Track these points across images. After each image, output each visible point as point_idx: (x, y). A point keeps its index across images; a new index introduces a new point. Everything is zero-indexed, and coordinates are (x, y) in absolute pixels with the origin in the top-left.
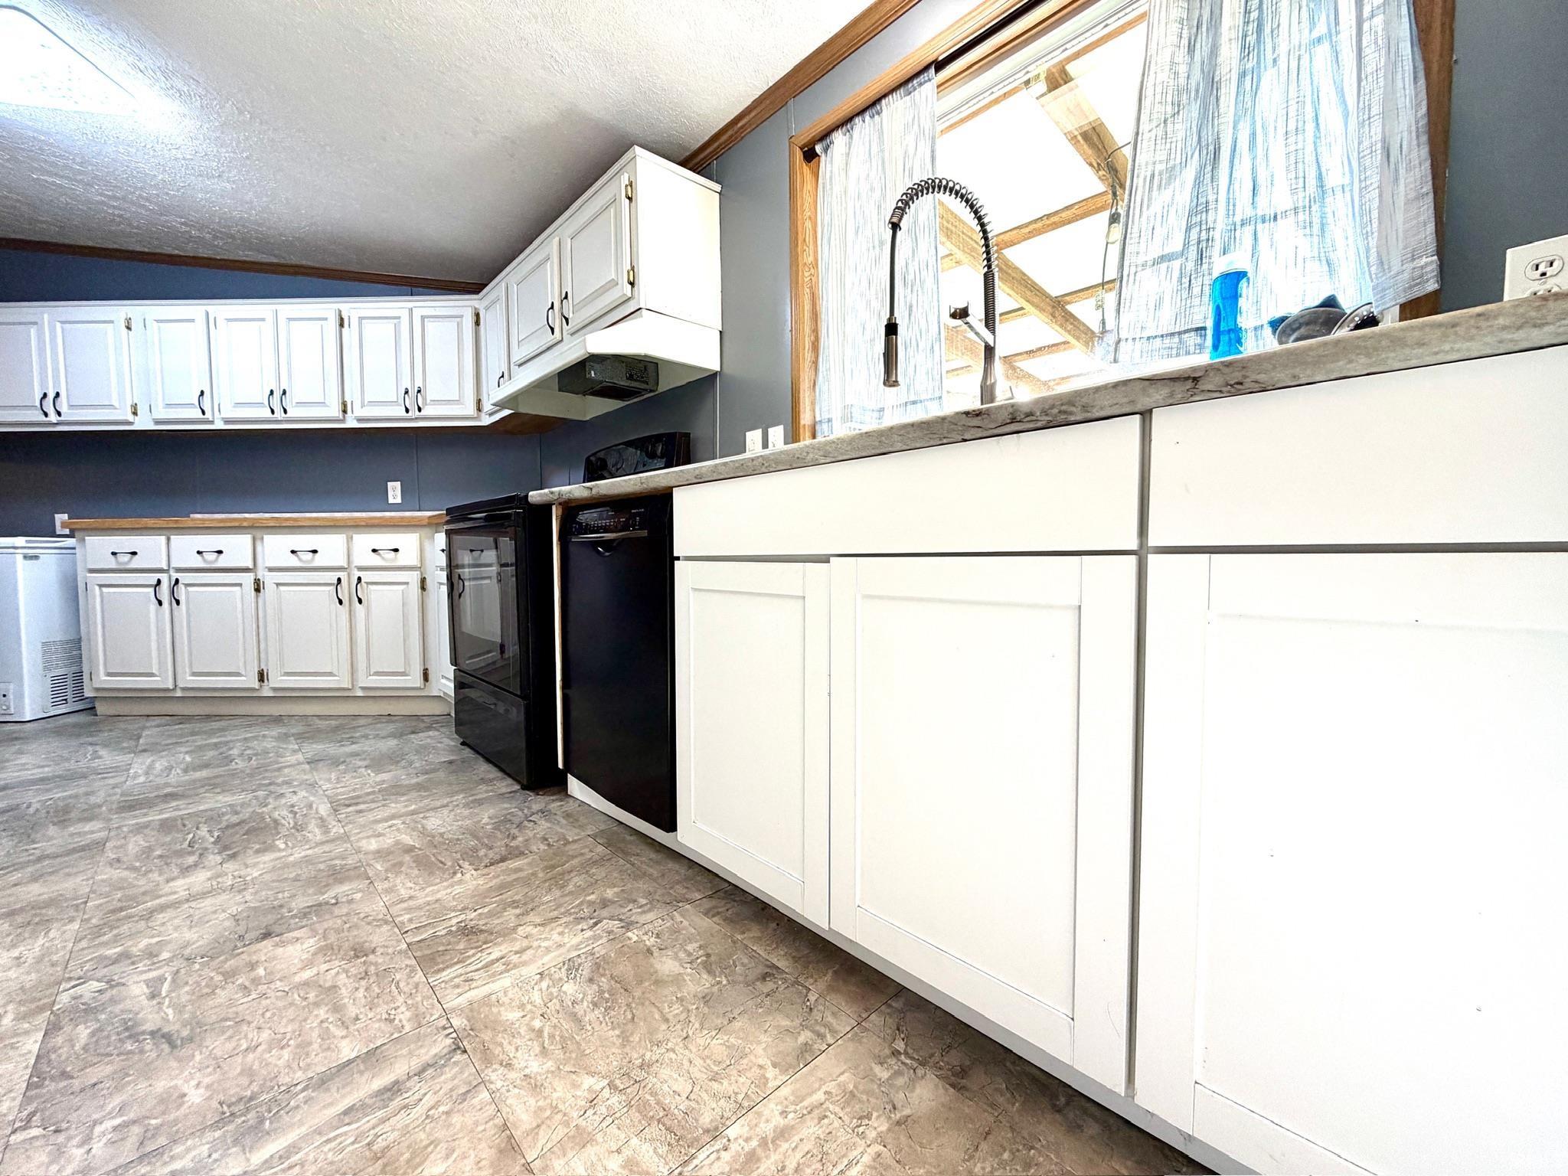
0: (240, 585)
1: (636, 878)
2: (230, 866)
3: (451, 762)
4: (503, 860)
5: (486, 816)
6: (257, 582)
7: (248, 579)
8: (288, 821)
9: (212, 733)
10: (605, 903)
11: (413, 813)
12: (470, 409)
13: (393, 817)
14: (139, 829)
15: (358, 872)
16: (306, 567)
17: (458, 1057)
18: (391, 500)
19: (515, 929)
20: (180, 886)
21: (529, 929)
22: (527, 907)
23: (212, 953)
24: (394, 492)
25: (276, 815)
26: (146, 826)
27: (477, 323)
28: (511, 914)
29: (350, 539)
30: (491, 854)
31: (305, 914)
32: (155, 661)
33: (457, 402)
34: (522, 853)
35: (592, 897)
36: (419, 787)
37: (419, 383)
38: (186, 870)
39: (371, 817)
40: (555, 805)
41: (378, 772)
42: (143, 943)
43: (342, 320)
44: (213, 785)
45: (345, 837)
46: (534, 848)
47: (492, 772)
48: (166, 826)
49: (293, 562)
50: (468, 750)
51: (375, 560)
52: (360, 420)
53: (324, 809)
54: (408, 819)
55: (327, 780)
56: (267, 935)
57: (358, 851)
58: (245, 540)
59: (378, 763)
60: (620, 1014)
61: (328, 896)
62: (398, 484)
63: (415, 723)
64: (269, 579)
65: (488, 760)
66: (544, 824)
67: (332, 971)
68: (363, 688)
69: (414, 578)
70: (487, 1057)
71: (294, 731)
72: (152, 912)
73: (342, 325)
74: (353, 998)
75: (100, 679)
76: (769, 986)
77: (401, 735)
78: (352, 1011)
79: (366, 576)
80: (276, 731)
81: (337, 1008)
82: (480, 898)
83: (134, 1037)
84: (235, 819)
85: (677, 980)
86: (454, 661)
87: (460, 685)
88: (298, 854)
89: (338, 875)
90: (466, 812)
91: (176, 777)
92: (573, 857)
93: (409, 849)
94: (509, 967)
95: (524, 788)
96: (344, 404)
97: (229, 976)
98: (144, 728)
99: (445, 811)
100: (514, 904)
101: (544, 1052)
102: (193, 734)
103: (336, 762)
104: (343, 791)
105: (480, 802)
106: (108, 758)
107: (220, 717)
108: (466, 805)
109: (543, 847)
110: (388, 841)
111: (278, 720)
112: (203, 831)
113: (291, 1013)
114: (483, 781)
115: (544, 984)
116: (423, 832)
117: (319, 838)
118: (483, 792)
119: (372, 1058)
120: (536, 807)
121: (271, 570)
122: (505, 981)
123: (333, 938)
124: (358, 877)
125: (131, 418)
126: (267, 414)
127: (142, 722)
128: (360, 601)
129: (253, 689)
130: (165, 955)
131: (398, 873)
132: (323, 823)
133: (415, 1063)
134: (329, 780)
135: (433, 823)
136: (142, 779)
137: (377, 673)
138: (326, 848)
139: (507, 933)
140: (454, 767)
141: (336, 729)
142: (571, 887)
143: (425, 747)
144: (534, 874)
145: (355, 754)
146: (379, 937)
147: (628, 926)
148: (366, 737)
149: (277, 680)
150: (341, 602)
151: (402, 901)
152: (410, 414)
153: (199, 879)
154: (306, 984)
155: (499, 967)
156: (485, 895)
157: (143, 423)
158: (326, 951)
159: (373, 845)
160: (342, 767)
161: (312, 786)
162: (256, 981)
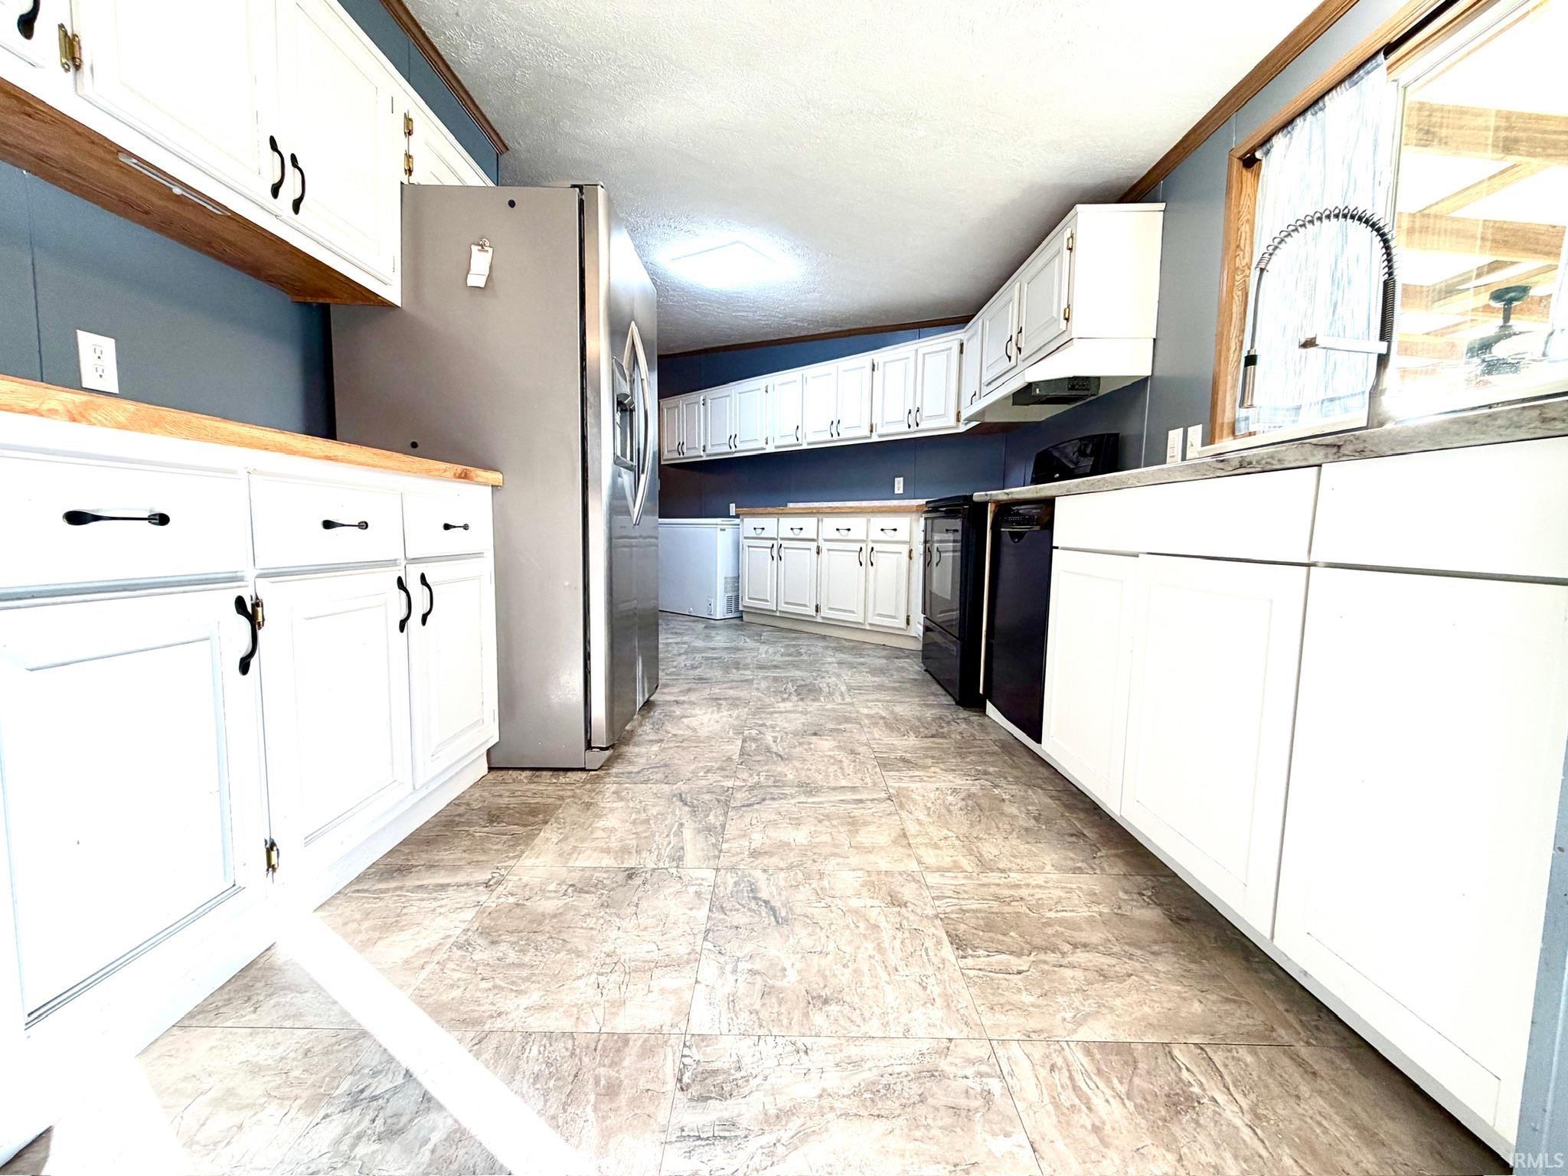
0: (810, 549)
1: (1012, 767)
2: (800, 703)
3: (915, 680)
4: (933, 736)
5: (929, 714)
6: (818, 547)
7: (813, 546)
8: (826, 690)
9: (794, 639)
10: (986, 773)
11: (888, 701)
12: (952, 421)
13: (878, 700)
14: (766, 678)
15: (857, 721)
16: (843, 538)
17: (889, 801)
18: (896, 492)
19: (930, 767)
20: (782, 706)
21: (938, 770)
22: (937, 761)
23: (795, 734)
24: (899, 485)
25: (821, 685)
26: (767, 677)
27: (961, 352)
28: (929, 761)
29: (868, 521)
30: (926, 732)
31: (831, 730)
32: (769, 594)
33: (943, 416)
34: (945, 737)
35: (979, 768)
36: (895, 689)
37: (918, 405)
38: (784, 700)
39: (866, 697)
40: (975, 718)
41: (874, 675)
42: (770, 722)
43: (874, 365)
44: (795, 665)
45: (852, 704)
46: (953, 736)
47: (941, 691)
48: (776, 679)
49: (837, 535)
50: (928, 675)
51: (881, 536)
52: (880, 436)
53: (843, 688)
54: (885, 704)
55: (846, 674)
56: (815, 734)
57: (858, 712)
58: (813, 521)
59: (875, 671)
60: (974, 817)
61: (842, 727)
62: (902, 479)
63: (898, 653)
64: (824, 546)
65: (939, 683)
66: (964, 726)
67: (841, 755)
68: (871, 625)
69: (905, 549)
70: (902, 806)
71: (832, 645)
72: (772, 712)
73: (873, 370)
74: (849, 769)
75: (746, 601)
76: (1074, 839)
77: (890, 657)
78: (847, 772)
79: (877, 547)
80: (823, 644)
81: (842, 768)
82: (915, 750)
83: (770, 752)
84: (803, 683)
85: (1014, 817)
86: (924, 612)
87: (927, 629)
88: (829, 706)
89: (847, 720)
90: (919, 708)
91: (778, 658)
92: (976, 747)
93: (883, 718)
94: (922, 780)
95: (958, 703)
96: (872, 427)
97: (800, 744)
98: (763, 631)
99: (906, 705)
100: (933, 757)
101: (929, 815)
102: (784, 638)
103: (851, 666)
104: (853, 682)
105: (928, 705)
106: (750, 643)
107: (796, 631)
108: (918, 705)
109: (959, 737)
110: (872, 712)
111: (824, 637)
112: (790, 685)
113: (823, 763)
114: (934, 694)
115: (937, 793)
116: (892, 712)
117: (840, 701)
118: (931, 700)
119: (854, 789)
120: (961, 716)
121: (825, 540)
122: (918, 785)
123: (842, 744)
124: (856, 723)
125: (764, 446)
126: (829, 438)
127: (762, 628)
128: (872, 565)
129: (812, 616)
130: (777, 729)
131: (874, 727)
132: (842, 695)
133: (870, 797)
134: (847, 675)
135: (899, 709)
136: (764, 656)
137: (880, 615)
138: (843, 706)
139: (925, 768)
140: (916, 683)
141: (853, 648)
142: (968, 760)
143: (902, 668)
144: (949, 748)
145: (862, 664)
146: (862, 749)
147: (996, 786)
148: (869, 655)
149: (825, 612)
150: (861, 564)
151: (875, 739)
152: (911, 429)
153: (788, 705)
154: (830, 756)
155: (917, 779)
156: (918, 749)
157: (770, 449)
158: (839, 748)
159: (865, 711)
160: (854, 670)
161: (838, 676)
162: (810, 749)
